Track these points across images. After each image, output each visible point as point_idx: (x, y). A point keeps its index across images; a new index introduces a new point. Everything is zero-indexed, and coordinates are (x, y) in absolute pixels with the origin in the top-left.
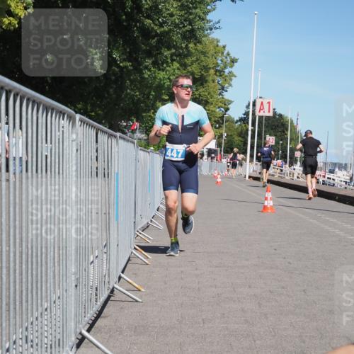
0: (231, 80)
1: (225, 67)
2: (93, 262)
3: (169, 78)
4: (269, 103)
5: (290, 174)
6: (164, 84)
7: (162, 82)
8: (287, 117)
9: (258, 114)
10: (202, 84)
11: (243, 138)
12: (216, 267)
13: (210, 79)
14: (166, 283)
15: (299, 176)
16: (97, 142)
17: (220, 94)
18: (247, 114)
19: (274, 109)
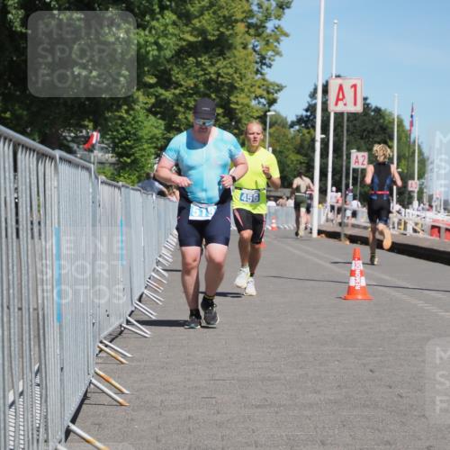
0: (278, 41)
1: (268, 17)
2: (13, 403)
3: (156, 43)
4: (354, 86)
5: (399, 224)
6: (148, 53)
7: (143, 50)
8: (391, 114)
9: (333, 108)
10: (222, 53)
11: (306, 155)
12: (257, 407)
13: (238, 41)
14: (158, 441)
15: (418, 228)
16: (15, 170)
17: (257, 72)
18: (311, 109)
19: (365, 99)
